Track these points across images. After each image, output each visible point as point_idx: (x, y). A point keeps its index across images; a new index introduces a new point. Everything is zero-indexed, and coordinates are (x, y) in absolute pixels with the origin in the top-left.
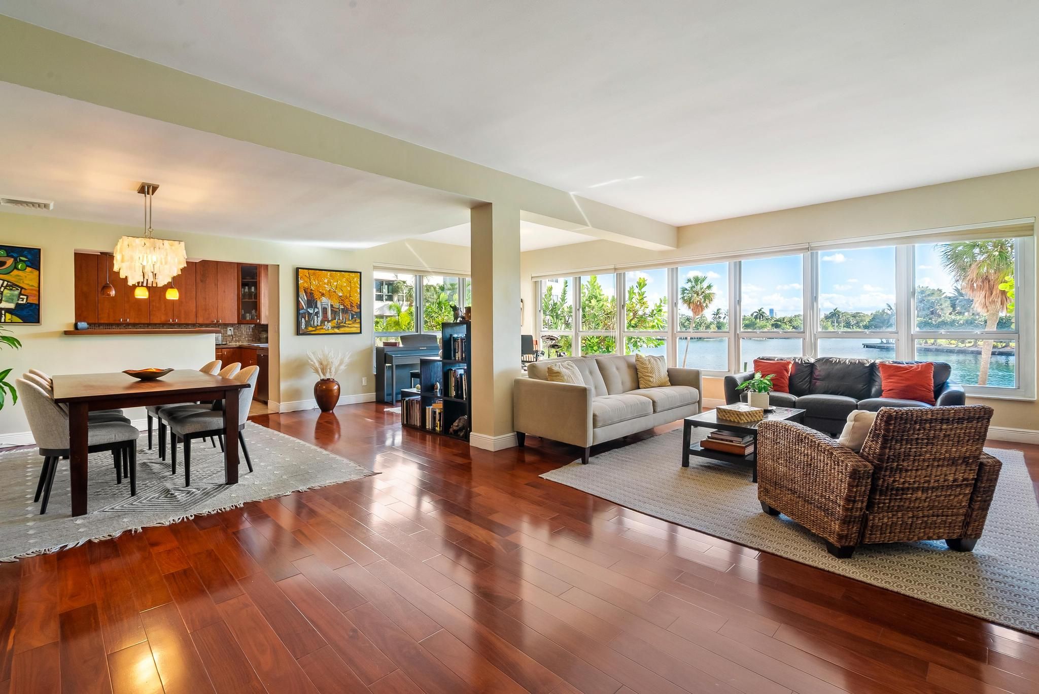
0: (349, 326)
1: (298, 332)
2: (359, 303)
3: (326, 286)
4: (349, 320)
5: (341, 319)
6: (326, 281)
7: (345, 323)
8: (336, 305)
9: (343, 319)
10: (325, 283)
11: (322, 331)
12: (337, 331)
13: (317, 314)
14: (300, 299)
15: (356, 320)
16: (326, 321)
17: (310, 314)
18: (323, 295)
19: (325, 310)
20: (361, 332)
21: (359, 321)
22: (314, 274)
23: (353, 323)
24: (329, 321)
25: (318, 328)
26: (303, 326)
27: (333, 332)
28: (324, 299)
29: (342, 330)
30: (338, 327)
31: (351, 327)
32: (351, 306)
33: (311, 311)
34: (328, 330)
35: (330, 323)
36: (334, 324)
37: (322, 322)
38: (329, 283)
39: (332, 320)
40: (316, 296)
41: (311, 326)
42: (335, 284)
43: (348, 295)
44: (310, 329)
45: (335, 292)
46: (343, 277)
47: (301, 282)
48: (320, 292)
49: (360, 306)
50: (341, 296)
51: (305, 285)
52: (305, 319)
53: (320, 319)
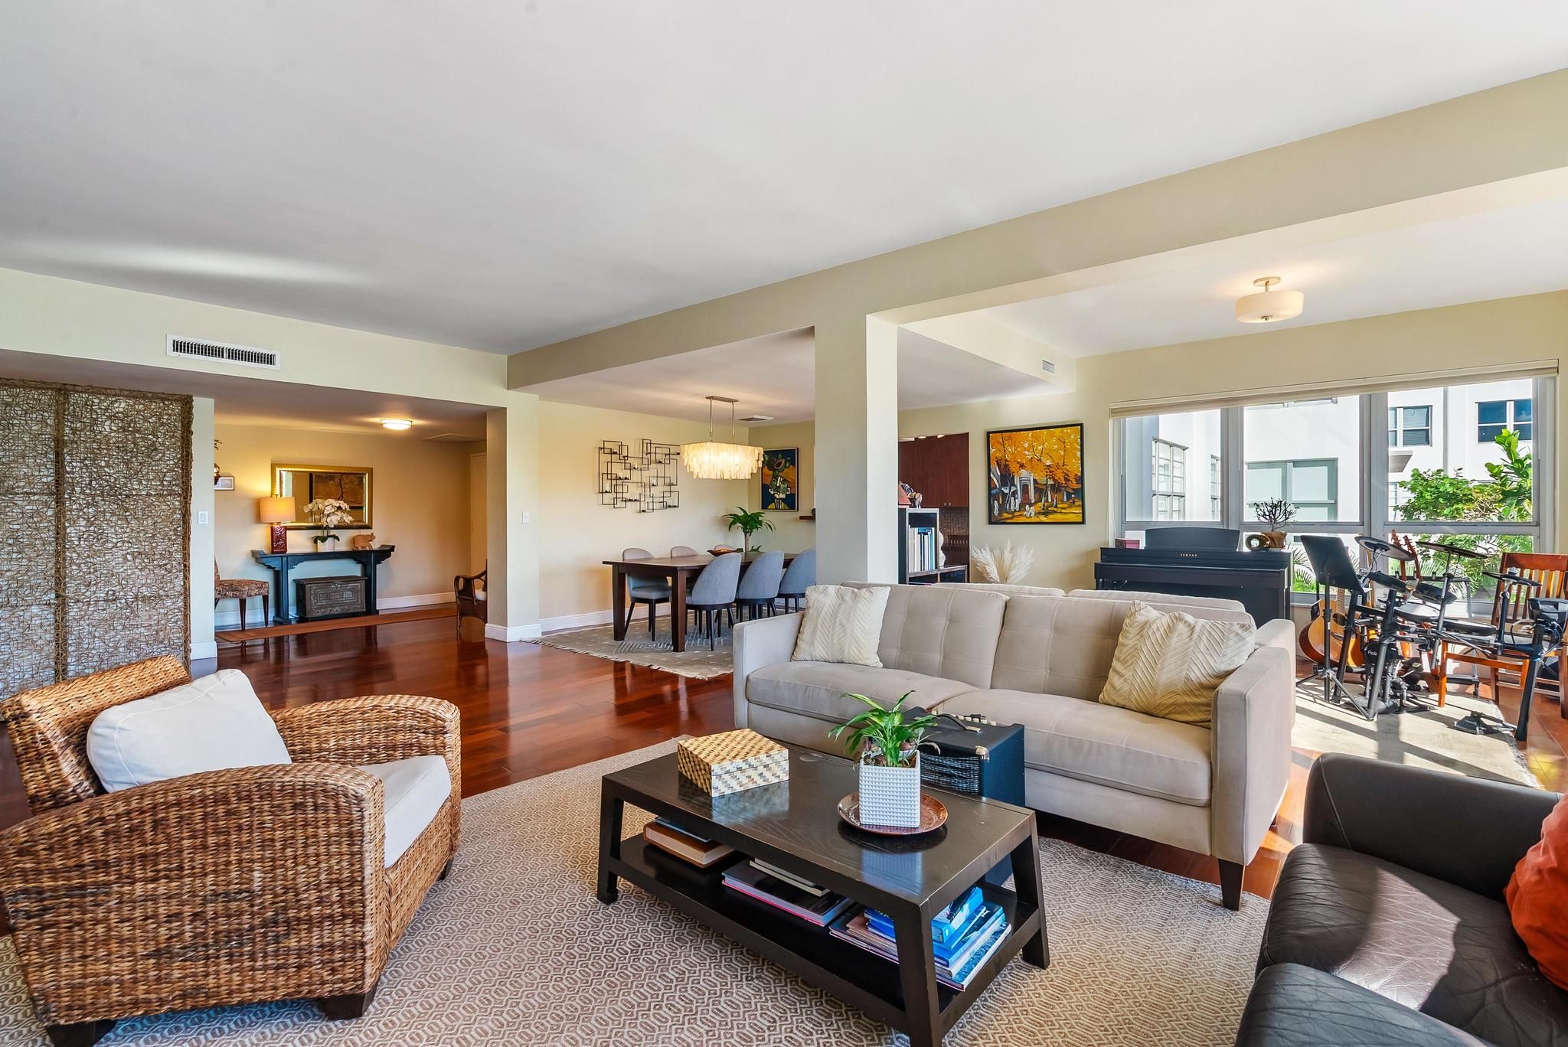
0: (1063, 511)
1: (992, 521)
2: (1079, 474)
3: (1026, 452)
4: (1063, 502)
5: (1050, 500)
6: (1026, 445)
7: (1056, 507)
8: (1042, 480)
9: (1052, 501)
10: (1025, 449)
11: (1022, 520)
12: (1043, 518)
13: (1015, 493)
14: (992, 475)
15: (1074, 502)
16: (1027, 504)
17: (1004, 495)
18: (1022, 466)
19: (1025, 488)
20: (1083, 522)
21: (1080, 503)
22: (1010, 438)
23: (1070, 507)
24: (1031, 505)
25: (1016, 514)
26: (996, 512)
27: (1037, 520)
28: (1024, 473)
29: (1052, 518)
30: (1046, 513)
31: (1066, 513)
32: (1066, 480)
33: (1006, 491)
34: (1030, 517)
35: (1032, 508)
36: (1039, 509)
37: (1022, 506)
38: (1031, 447)
39: (1036, 503)
40: (1013, 468)
41: (1006, 512)
42: (1040, 448)
43: (1061, 463)
44: (1006, 515)
45: (1040, 460)
46: (1052, 436)
47: (992, 451)
48: (1018, 463)
49: (1081, 480)
50: (1049, 466)
51: (999, 455)
52: (998, 502)
53: (1018, 501)
